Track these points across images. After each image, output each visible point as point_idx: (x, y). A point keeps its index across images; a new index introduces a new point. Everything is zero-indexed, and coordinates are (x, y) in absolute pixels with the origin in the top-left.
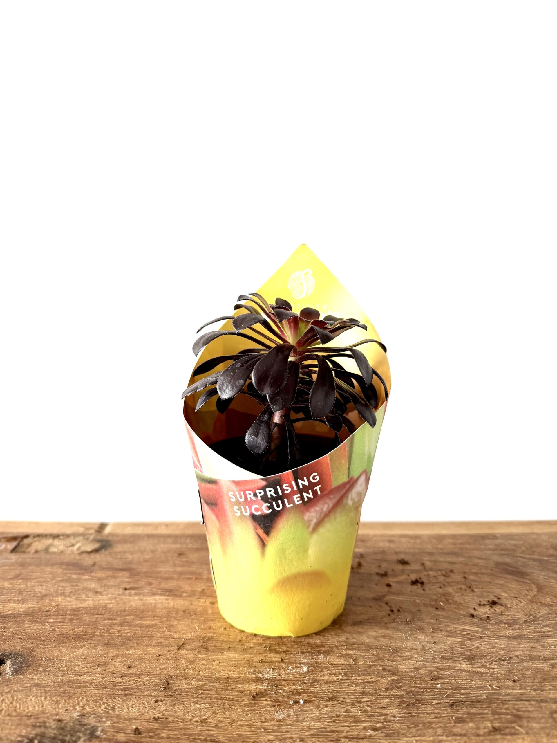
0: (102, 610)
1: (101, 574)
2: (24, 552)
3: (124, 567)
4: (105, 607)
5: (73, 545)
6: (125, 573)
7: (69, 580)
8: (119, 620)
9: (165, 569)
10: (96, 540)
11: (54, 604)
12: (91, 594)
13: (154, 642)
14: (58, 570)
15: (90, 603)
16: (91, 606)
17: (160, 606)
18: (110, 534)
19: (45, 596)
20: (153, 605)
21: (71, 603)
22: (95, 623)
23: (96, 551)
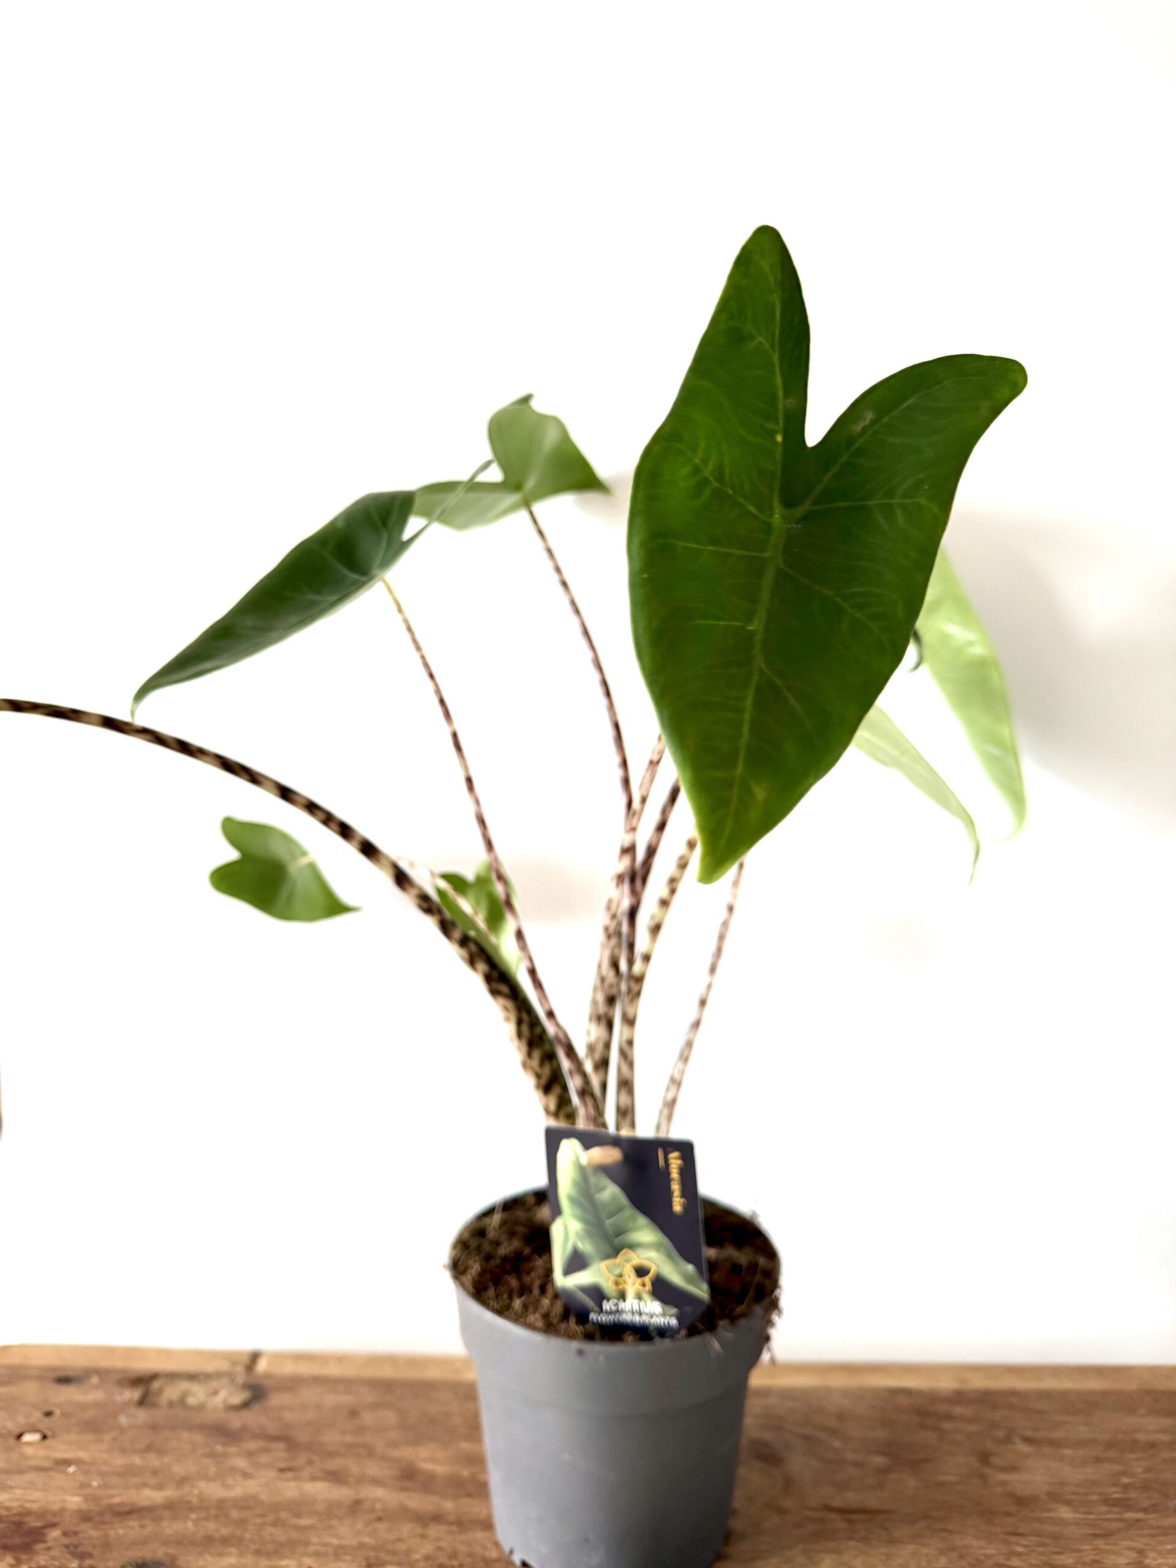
0: (252, 1502)
1: (252, 1445)
2: (155, 1405)
3: (280, 1434)
4: (255, 1498)
5: (216, 1393)
6: (281, 1443)
7: (212, 1455)
8: (271, 1518)
9: (331, 1438)
10: (247, 1386)
11: (196, 1492)
12: (239, 1478)
13: (312, 1549)
14: (199, 1438)
15: (238, 1489)
16: (240, 1495)
17: (320, 1497)
18: (264, 1375)
19: (185, 1479)
20: (312, 1495)
21: (214, 1491)
22: (243, 1522)
23: (246, 1405)
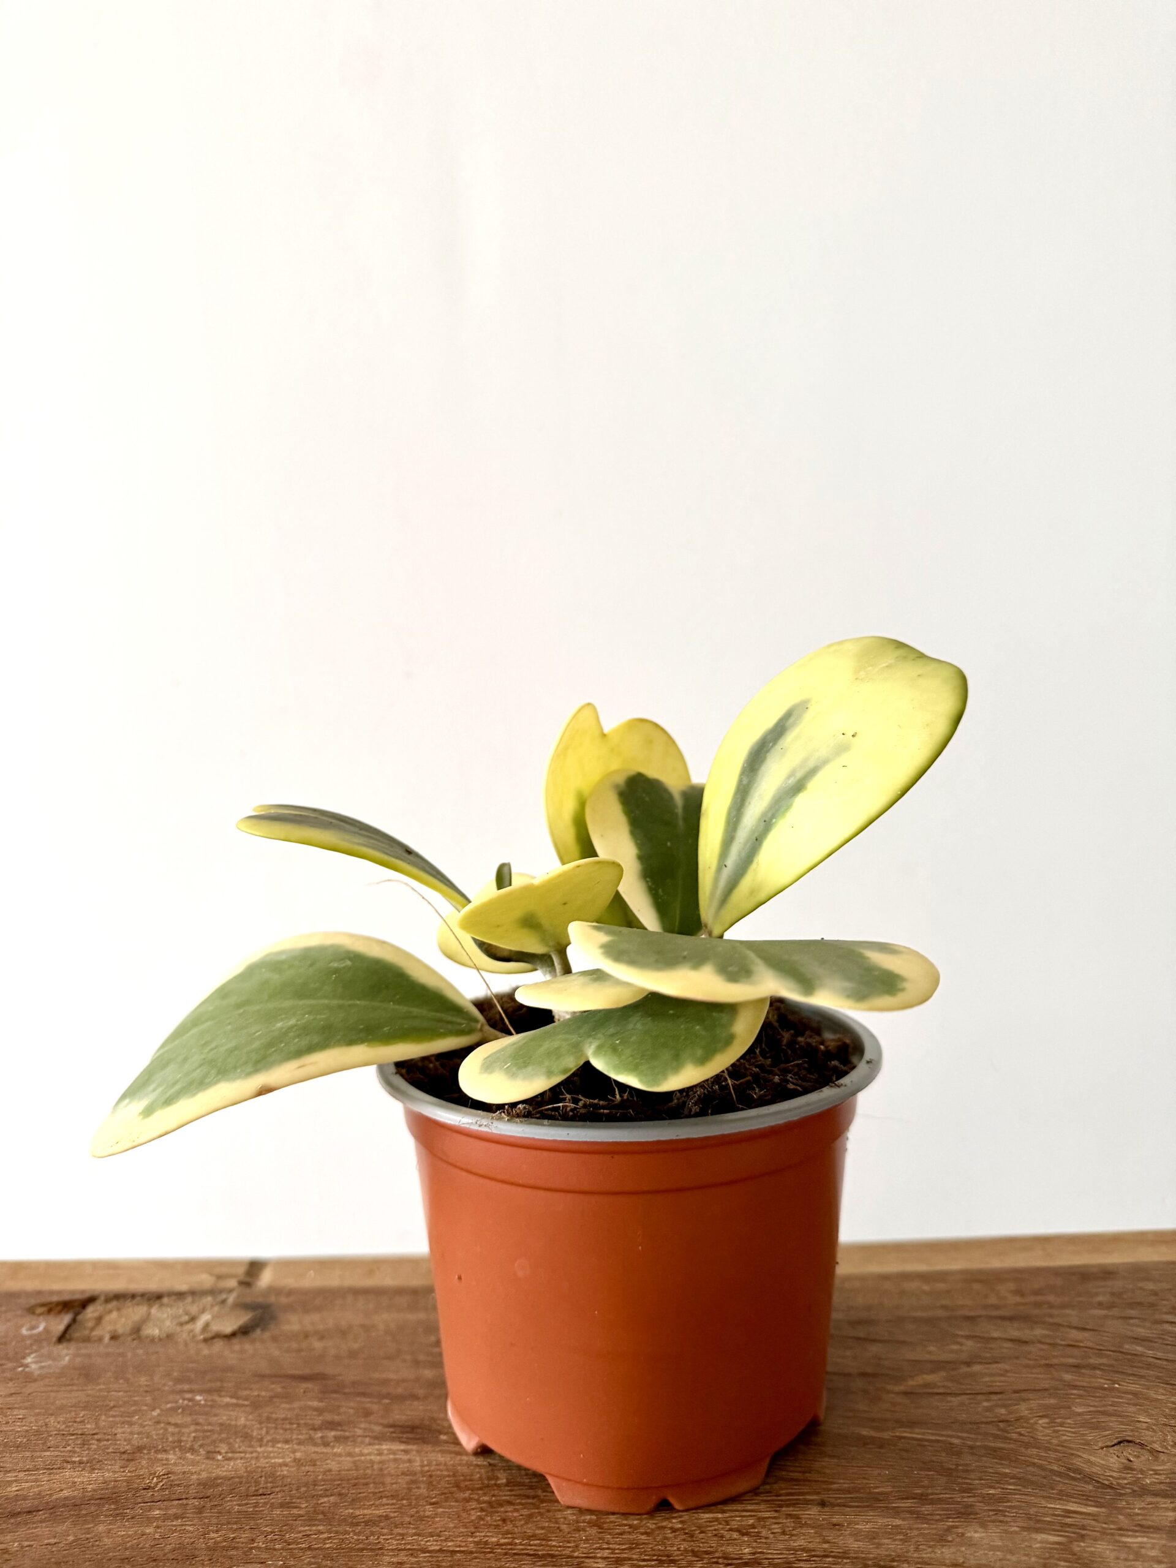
0: (266, 1483)
1: (257, 1392)
2: (87, 1340)
3: (307, 1371)
4: (271, 1475)
5: (193, 1319)
6: (310, 1385)
7: (191, 1409)
8: (303, 1508)
9: (396, 1374)
10: (241, 1306)
11: (160, 1470)
12: (238, 1443)
15: (237, 1466)
16: (242, 1472)
17: (391, 1468)
18: (271, 1290)
19: (140, 1449)
20: (376, 1466)
21: (194, 1467)
22: (252, 1516)
23: (244, 1331)
